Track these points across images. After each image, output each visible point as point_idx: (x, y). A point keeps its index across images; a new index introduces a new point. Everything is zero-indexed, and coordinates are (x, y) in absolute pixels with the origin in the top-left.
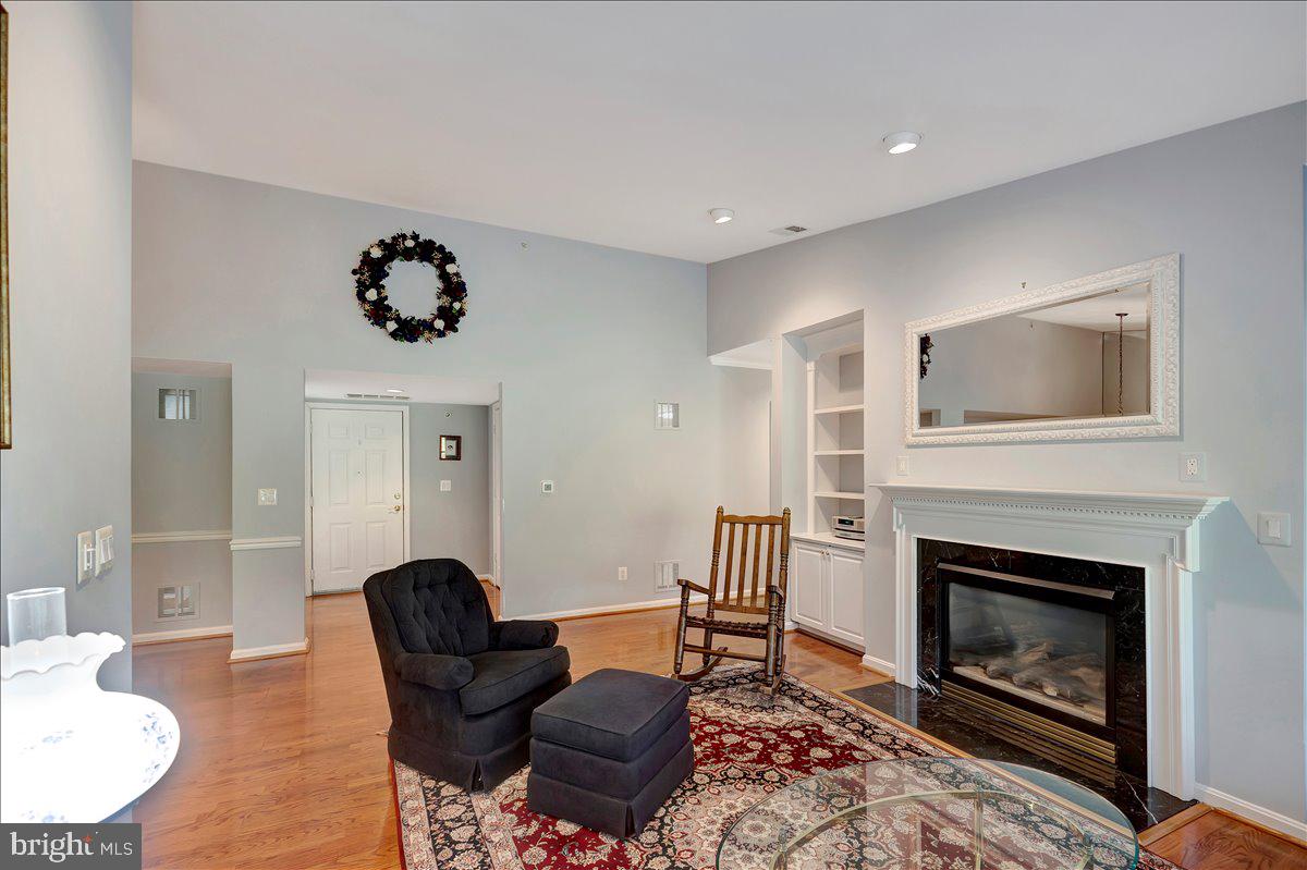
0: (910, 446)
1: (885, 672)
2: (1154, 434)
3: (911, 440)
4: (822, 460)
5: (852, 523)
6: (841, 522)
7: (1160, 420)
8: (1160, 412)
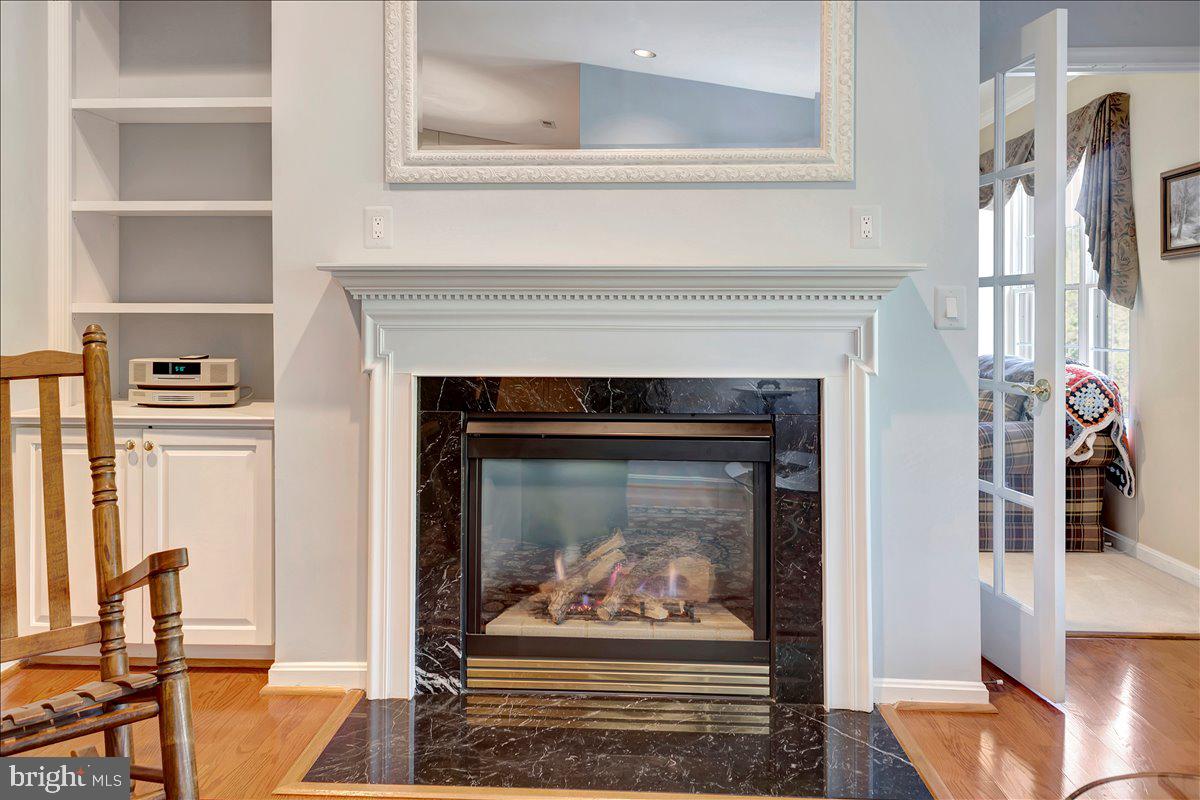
0: (397, 186)
1: (334, 686)
2: (824, 176)
3: (400, 170)
4: (82, 221)
5: (194, 369)
6: (159, 368)
7: (833, 155)
8: (832, 144)
